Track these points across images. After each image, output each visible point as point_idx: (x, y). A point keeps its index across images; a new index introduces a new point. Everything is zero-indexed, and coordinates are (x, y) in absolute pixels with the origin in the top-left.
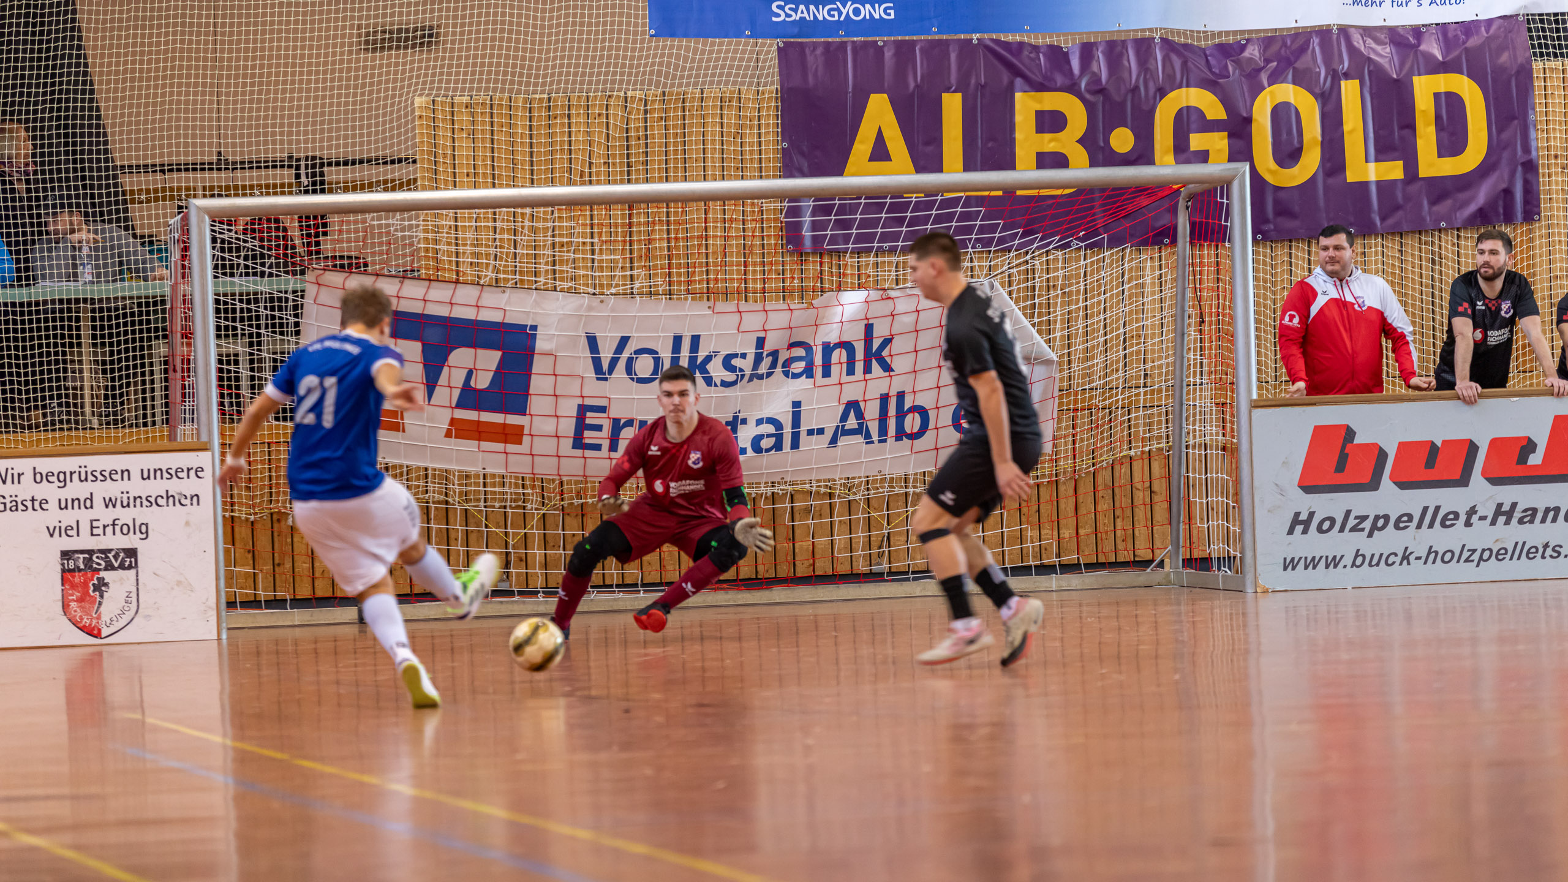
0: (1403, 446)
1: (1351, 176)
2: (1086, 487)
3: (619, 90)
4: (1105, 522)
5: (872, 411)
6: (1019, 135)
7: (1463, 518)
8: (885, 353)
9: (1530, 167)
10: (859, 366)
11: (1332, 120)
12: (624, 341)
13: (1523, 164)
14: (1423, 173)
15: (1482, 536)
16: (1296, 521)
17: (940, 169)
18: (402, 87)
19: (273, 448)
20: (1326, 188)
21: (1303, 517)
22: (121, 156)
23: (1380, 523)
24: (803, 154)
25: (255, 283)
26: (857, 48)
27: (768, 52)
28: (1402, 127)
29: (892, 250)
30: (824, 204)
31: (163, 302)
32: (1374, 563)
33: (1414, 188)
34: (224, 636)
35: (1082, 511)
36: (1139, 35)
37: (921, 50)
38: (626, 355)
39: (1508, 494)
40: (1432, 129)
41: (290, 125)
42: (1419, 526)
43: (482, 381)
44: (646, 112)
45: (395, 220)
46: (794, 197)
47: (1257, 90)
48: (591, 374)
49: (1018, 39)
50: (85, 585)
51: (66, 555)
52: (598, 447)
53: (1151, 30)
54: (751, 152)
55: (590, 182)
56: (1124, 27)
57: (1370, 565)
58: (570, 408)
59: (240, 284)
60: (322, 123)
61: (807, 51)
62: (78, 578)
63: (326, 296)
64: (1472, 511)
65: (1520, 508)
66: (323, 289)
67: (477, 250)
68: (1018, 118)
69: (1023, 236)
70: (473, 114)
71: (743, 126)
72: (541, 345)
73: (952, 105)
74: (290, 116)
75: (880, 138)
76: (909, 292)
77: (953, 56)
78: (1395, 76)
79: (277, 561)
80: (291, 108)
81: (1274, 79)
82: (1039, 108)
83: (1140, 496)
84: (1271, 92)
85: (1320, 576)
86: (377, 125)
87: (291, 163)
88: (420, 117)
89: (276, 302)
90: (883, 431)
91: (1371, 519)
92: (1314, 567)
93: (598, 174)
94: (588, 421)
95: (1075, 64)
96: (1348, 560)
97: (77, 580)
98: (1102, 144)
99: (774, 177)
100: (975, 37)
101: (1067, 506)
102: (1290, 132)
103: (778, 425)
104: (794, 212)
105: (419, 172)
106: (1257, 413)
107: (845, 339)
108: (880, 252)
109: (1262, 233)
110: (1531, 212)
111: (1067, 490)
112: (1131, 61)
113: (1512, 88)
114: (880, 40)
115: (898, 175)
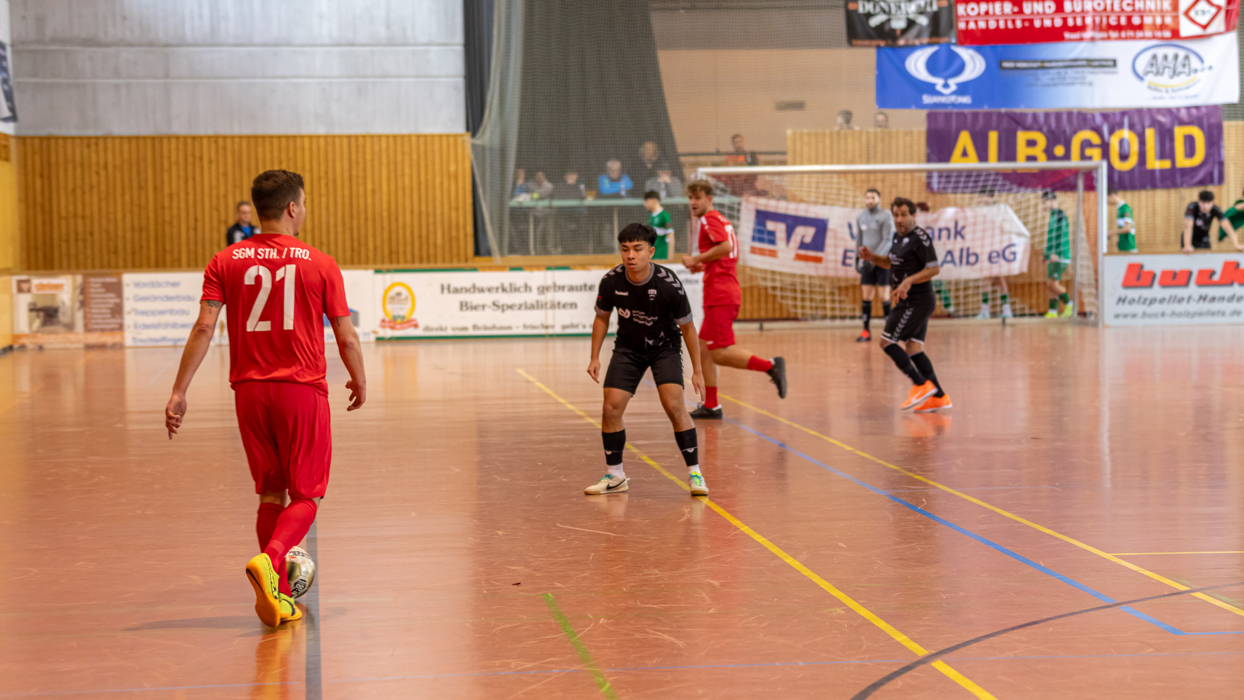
0: (1163, 272)
1: (1149, 166)
5: (957, 255)
6: (1019, 148)
7: (1186, 300)
8: (962, 232)
9: (1221, 164)
10: (952, 237)
11: (1142, 143)
13: (1218, 163)
14: (1178, 165)
15: (1194, 307)
16: (1120, 299)
17: (987, 161)
20: (1139, 171)
21: (1123, 298)
22: (680, 149)
23: (1153, 301)
24: (935, 154)
26: (959, 115)
27: (922, 115)
28: (1170, 147)
30: (942, 174)
32: (1150, 316)
33: (1174, 171)
36: (1069, 110)
37: (982, 115)
39: (1204, 291)
40: (1182, 148)
42: (1168, 303)
43: (808, 240)
44: (875, 137)
45: (776, 178)
46: (931, 171)
47: (1111, 132)
49: (1020, 111)
53: (1073, 108)
54: (915, 153)
55: (854, 164)
56: (1062, 107)
58: (841, 251)
61: (937, 115)
63: (749, 206)
64: (1189, 298)
65: (1209, 296)
66: (748, 203)
68: (1019, 142)
69: (1017, 188)
72: (831, 226)
73: (993, 137)
75: (965, 148)
77: (994, 118)
78: (1168, 126)
82: (1027, 138)
84: (1118, 134)
85: (1129, 321)
89: (731, 208)
90: (961, 262)
91: (1149, 299)
92: (1126, 318)
93: (856, 161)
95: (1042, 120)
96: (1140, 315)
98: (1051, 152)
99: (923, 163)
100: (1003, 110)
102: (1125, 149)
104: (930, 177)
105: (789, 157)
106: (1106, 258)
108: (961, 193)
110: (1221, 180)
112: (1065, 118)
113: (1215, 132)
114: (966, 111)
115: (972, 163)
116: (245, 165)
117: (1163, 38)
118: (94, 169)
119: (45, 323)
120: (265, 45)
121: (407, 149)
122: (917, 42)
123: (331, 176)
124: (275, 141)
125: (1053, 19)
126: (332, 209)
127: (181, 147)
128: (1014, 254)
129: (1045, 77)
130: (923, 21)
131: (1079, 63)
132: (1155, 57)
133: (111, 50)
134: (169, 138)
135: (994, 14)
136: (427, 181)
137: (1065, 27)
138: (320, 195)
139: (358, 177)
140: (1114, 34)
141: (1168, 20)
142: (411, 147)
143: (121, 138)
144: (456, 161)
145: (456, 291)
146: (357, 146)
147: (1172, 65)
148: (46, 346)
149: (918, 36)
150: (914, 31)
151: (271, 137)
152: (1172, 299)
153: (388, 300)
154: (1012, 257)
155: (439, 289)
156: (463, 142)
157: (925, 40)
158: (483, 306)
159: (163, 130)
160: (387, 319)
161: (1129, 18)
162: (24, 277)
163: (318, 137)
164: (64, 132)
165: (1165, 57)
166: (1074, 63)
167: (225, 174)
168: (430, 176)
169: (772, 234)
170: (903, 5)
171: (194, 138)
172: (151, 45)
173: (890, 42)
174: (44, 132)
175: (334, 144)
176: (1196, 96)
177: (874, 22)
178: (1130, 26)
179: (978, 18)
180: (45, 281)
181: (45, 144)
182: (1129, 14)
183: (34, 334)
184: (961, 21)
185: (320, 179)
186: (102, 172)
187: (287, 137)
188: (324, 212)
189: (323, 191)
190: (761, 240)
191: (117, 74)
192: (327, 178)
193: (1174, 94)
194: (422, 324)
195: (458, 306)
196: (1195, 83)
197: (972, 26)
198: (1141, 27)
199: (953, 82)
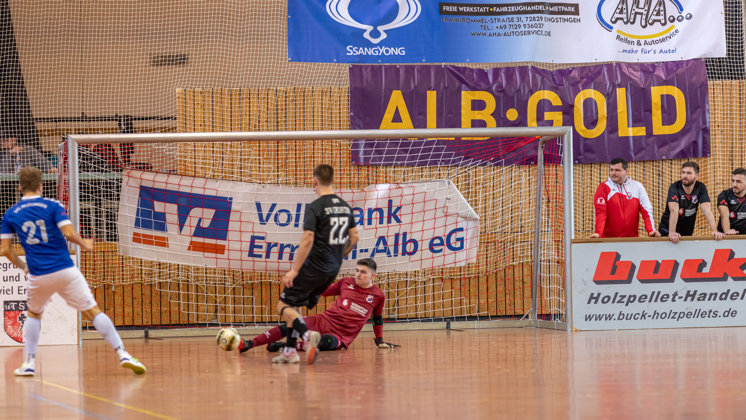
0: (643, 263)
1: (621, 134)
2: (492, 280)
3: (274, 86)
4: (501, 296)
5: (391, 241)
6: (463, 111)
7: (671, 297)
8: (398, 214)
9: (706, 131)
10: (385, 220)
11: (612, 107)
12: (274, 206)
13: (703, 130)
14: (655, 132)
15: (680, 306)
16: (592, 297)
17: (425, 127)
18: (170, 83)
19: (106, 254)
20: (609, 139)
21: (595, 295)
22: (35, 114)
23: (631, 299)
24: (360, 118)
25: (99, 175)
26: (388, 69)
27: (344, 70)
28: (645, 111)
29: (402, 165)
30: (370, 142)
31: (55, 183)
32: (629, 318)
33: (651, 140)
34: (81, 343)
35: (490, 290)
36: (521, 65)
37: (417, 70)
38: (274, 212)
39: (693, 286)
40: (659, 112)
41: (117, 100)
42: (650, 301)
43: (206, 224)
44: (286, 97)
45: (166, 147)
46: (356, 139)
47: (576, 92)
48: (258, 221)
49: (463, 65)
50: (15, 317)
51: (6, 303)
52: (260, 256)
53: (527, 62)
54: (336, 117)
55: (259, 130)
56: (514, 61)
57: (627, 319)
58: (247, 238)
59: (92, 175)
60: (132, 99)
61: (363, 70)
62: (12, 314)
63: (132, 182)
64: (676, 294)
65: (698, 293)
66: (131, 179)
67: (204, 161)
68: (463, 103)
69: (464, 159)
70: (204, 97)
71: (332, 105)
72: (234, 207)
73: (432, 97)
74: (117, 96)
75: (397, 111)
76: (410, 185)
77: (433, 74)
78: (642, 86)
79: (106, 308)
80: (117, 92)
81: (586, 86)
82: (473, 98)
83: (518, 284)
84: (583, 93)
85: (603, 324)
86: (158, 101)
87: (117, 118)
88: (179, 97)
89: (108, 184)
90: (396, 251)
91: (627, 297)
92: (600, 320)
93: (263, 126)
94: (256, 244)
95: (490, 78)
96: (616, 316)
97: (11, 315)
98: (502, 116)
99: (347, 129)
100: (443, 64)
101: (483, 288)
102: (592, 112)
104: (356, 146)
105: (178, 123)
106: (574, 245)
107: (378, 207)
108: (396, 166)
109: (578, 160)
110: (706, 152)
111: (483, 280)
113: (699, 95)
114: (398, 65)
115: (405, 129)
128: (461, 240)
129: (494, 24)
131: (535, 8)
147: (645, 13)
152: (655, 296)
154: (458, 245)
166: (529, 8)
169: (162, 216)
190: (146, 225)
193: (647, 48)
199: (381, 28)
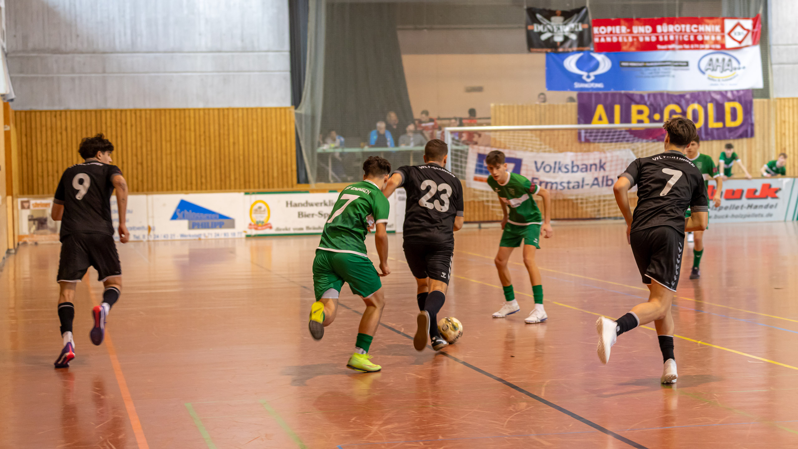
0: (727, 190)
1: (710, 126)
5: (600, 180)
6: (632, 115)
7: (740, 207)
8: (604, 166)
9: (752, 125)
10: (598, 169)
11: (706, 112)
12: (543, 163)
14: (727, 125)
15: (745, 211)
17: (616, 123)
20: (705, 129)
24: (582, 119)
26: (596, 95)
28: (722, 115)
30: (586, 130)
33: (725, 129)
37: (610, 95)
38: (544, 165)
39: (751, 202)
40: (729, 115)
42: (730, 209)
46: (579, 130)
47: (688, 105)
48: (534, 169)
49: (633, 92)
53: (662, 91)
54: (569, 118)
55: (531, 125)
61: (584, 95)
63: (473, 151)
64: (742, 206)
65: (754, 205)
68: (632, 111)
71: (568, 113)
72: (524, 163)
73: (617, 108)
75: (600, 115)
77: (617, 97)
78: (721, 102)
81: (693, 102)
82: (637, 109)
84: (692, 106)
88: (493, 108)
89: (462, 152)
90: (603, 184)
93: (533, 123)
95: (646, 98)
98: (652, 118)
99: (575, 124)
100: (623, 92)
102: (696, 115)
103: (578, 182)
104: (580, 133)
105: (492, 121)
107: (595, 163)
110: (752, 135)
112: (659, 98)
113: (749, 106)
114: (601, 92)
115: (604, 124)
116: (153, 128)
117: (716, 49)
118: (59, 131)
119: (38, 228)
120: (165, 52)
121: (255, 117)
122: (570, 50)
123: (207, 134)
124: (173, 112)
125: (650, 37)
126: (208, 155)
127: (113, 116)
129: (647, 72)
130: (574, 37)
131: (667, 64)
132: (711, 60)
133: (70, 56)
134: (106, 111)
135: (616, 33)
136: (267, 137)
137: (658, 42)
138: (200, 146)
139: (224, 134)
140: (687, 46)
141: (719, 38)
142: (257, 115)
143: (76, 111)
144: (286, 124)
145: (296, 205)
146: (224, 115)
147: (721, 65)
148: (40, 243)
149: (571, 46)
150: (567, 44)
151: (170, 110)
152: (732, 207)
153: (253, 211)
155: (285, 204)
156: (290, 112)
157: (575, 48)
158: (313, 215)
159: (102, 106)
160: (253, 223)
161: (696, 37)
162: (25, 199)
163: (199, 110)
164: (39, 108)
165: (717, 60)
166: (665, 64)
167: (141, 133)
168: (269, 134)
170: (561, 27)
171: (121, 111)
172: (94, 52)
173: (554, 50)
174: (27, 108)
175: (209, 114)
176: (735, 85)
177: (544, 37)
178: (696, 42)
179: (606, 35)
180: (39, 201)
181: (28, 116)
182: (696, 34)
183: (32, 235)
184: (596, 37)
185: (200, 136)
186: (64, 133)
187: (180, 110)
188: (203, 157)
189: (203, 143)
190: (481, 172)
191: (73, 71)
192: (205, 136)
193: (724, 83)
194: (274, 226)
195: (297, 215)
196: (735, 77)
197: (603, 40)
198: (702, 42)
199: (592, 74)
